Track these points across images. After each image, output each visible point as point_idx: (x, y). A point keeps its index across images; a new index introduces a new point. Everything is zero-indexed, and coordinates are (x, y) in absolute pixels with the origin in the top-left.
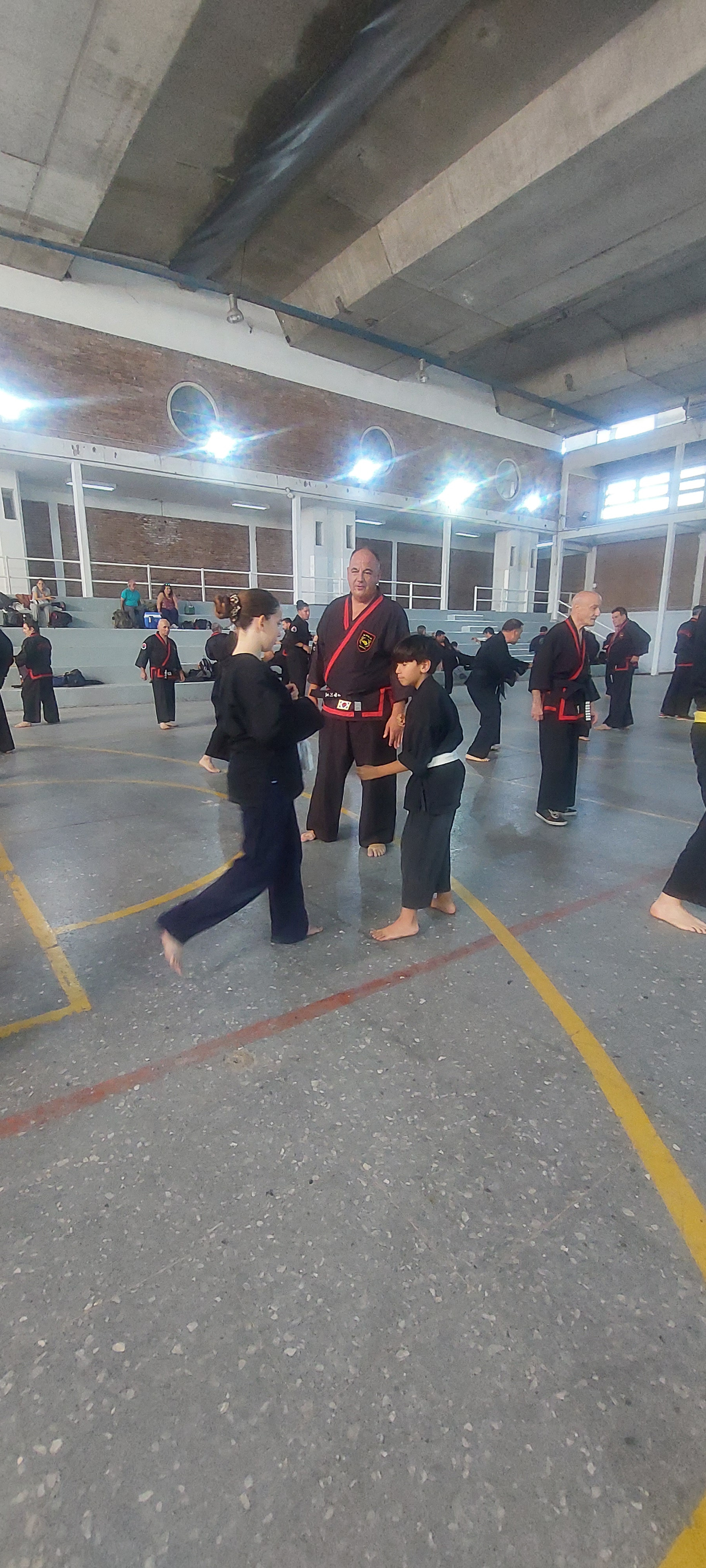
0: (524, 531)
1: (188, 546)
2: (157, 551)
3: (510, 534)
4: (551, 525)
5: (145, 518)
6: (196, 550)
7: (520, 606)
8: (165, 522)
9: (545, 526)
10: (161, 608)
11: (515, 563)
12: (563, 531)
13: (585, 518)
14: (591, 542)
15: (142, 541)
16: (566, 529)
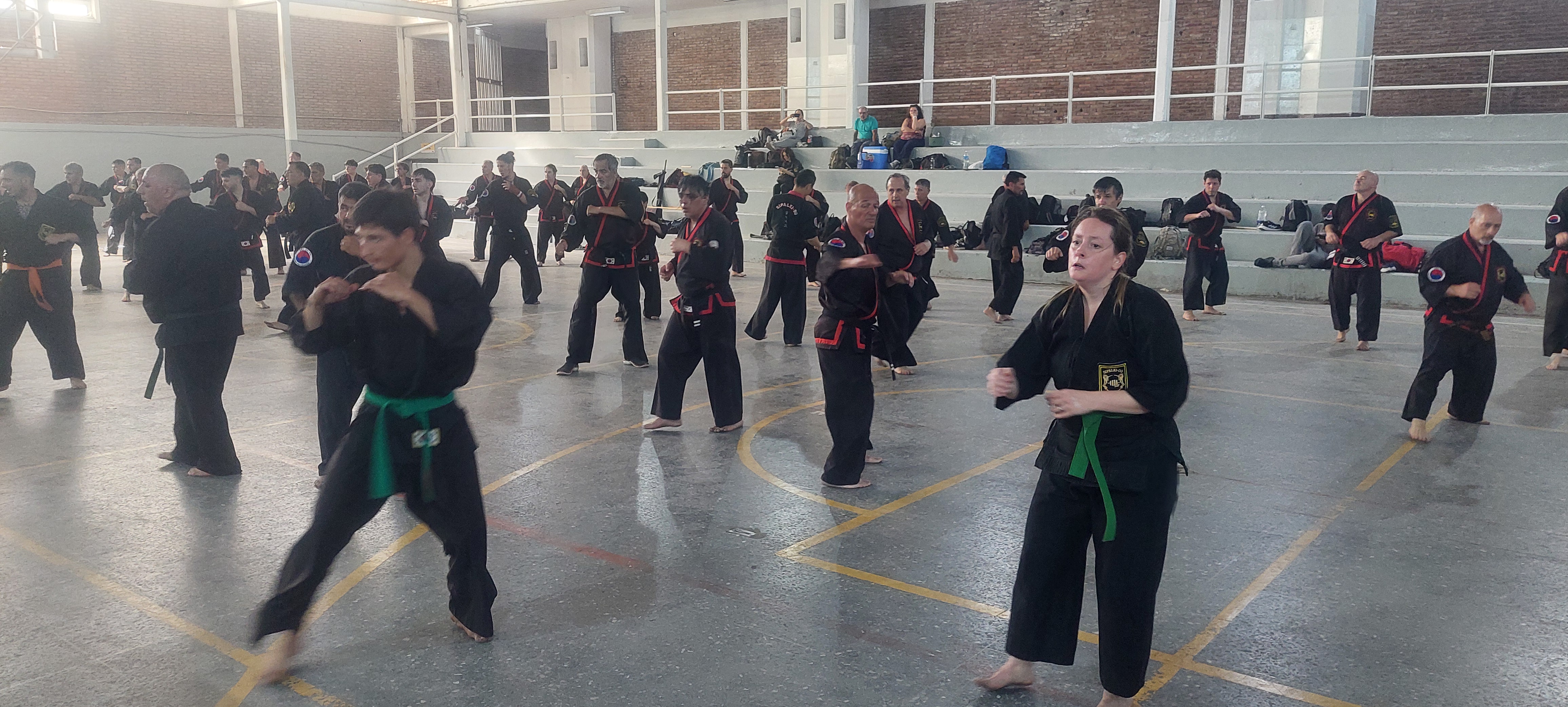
5: (1039, 1)
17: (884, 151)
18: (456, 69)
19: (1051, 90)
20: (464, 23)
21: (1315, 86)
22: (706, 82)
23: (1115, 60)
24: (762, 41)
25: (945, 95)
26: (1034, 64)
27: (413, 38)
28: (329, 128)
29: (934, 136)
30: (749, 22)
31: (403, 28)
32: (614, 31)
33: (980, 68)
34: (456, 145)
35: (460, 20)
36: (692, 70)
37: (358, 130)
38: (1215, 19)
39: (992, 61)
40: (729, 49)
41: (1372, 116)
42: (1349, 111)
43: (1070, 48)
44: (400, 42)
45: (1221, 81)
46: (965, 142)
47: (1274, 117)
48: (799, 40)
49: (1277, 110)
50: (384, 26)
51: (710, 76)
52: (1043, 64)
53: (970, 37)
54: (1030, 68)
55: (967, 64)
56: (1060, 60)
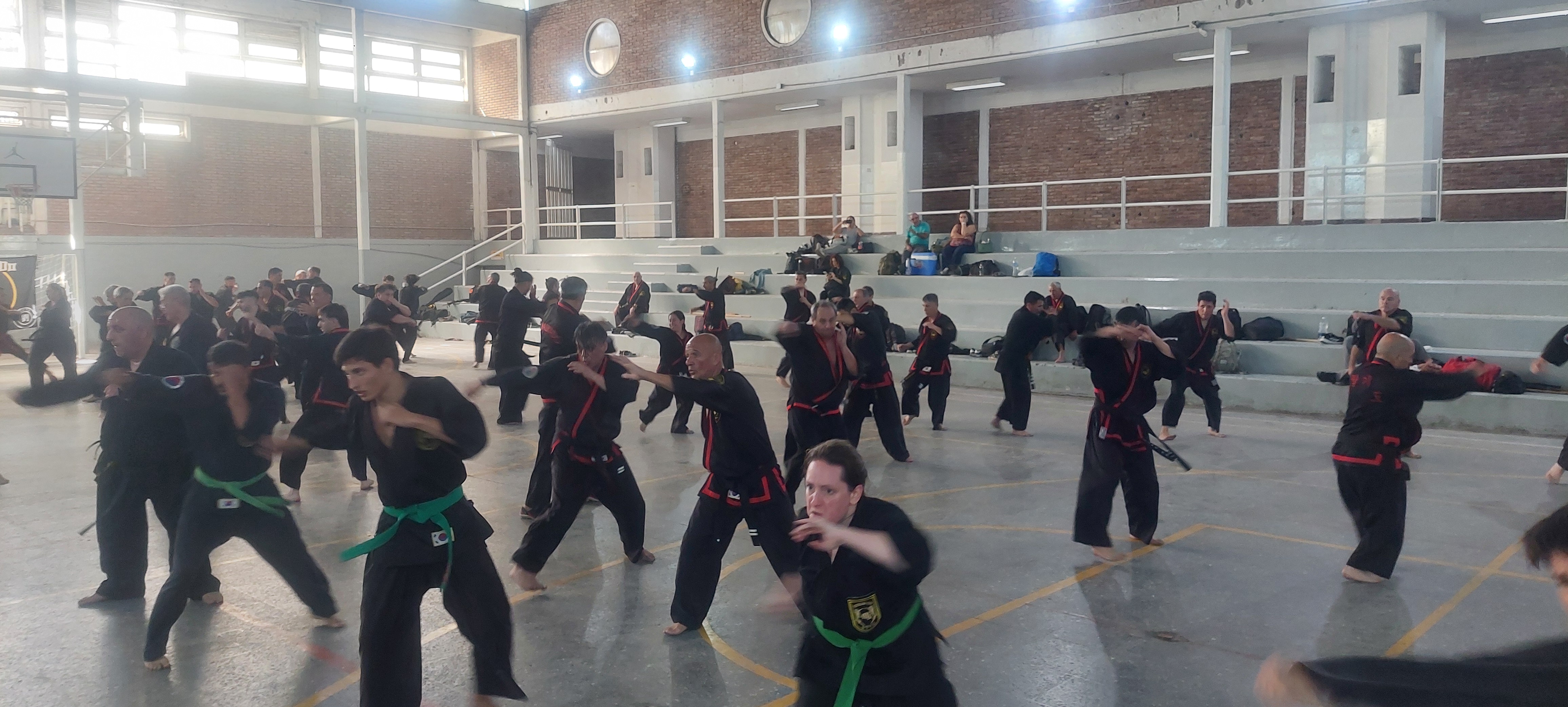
1: (1160, 134)
2: (1109, 150)
5: (1094, 106)
6: (1173, 138)
8: (1127, 103)
15: (1089, 138)
17: (934, 258)
18: (525, 179)
19: (1107, 194)
20: (534, 136)
21: (1381, 189)
22: (766, 189)
23: (1174, 164)
24: (819, 148)
25: (1000, 199)
26: (1090, 168)
27: (487, 150)
28: (404, 237)
29: (983, 242)
30: (807, 130)
31: (478, 141)
32: (679, 140)
33: (1035, 172)
34: (524, 252)
35: (530, 133)
36: (752, 178)
37: (432, 238)
38: (1276, 121)
39: (1047, 165)
40: (788, 157)
41: (1443, 222)
42: (1419, 216)
43: (1127, 151)
44: (474, 153)
45: (1285, 184)
46: (1017, 248)
47: (1339, 222)
48: (853, 147)
49: (1342, 214)
50: (460, 140)
51: (769, 184)
52: (1099, 168)
53: (1025, 142)
54: (1087, 172)
55: (1023, 169)
56: (1116, 164)
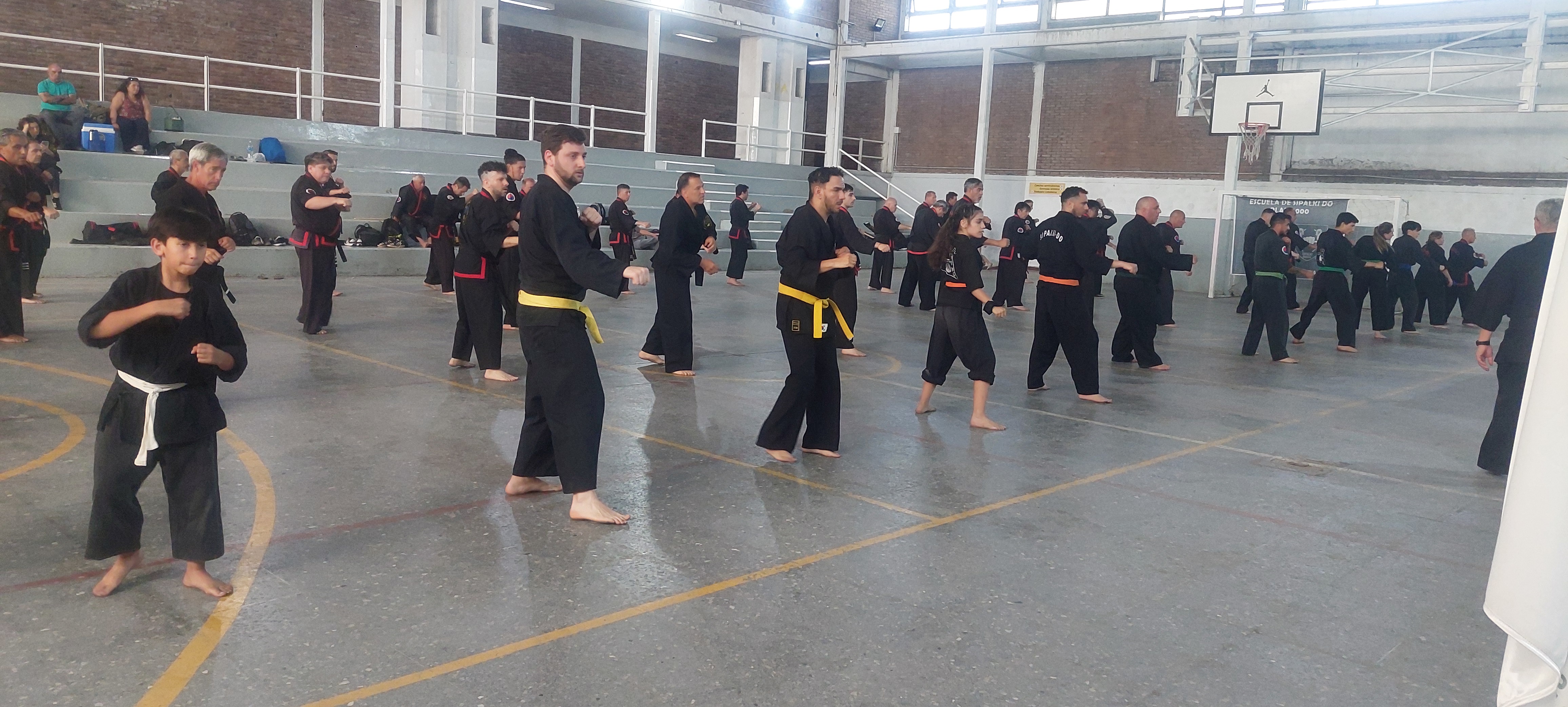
0: (782, 39)
3: (760, 43)
4: (826, 35)
7: (779, 153)
9: (817, 35)
10: (118, 117)
11: (770, 86)
12: (845, 44)
13: (879, 29)
14: (890, 64)
16: (849, 42)
47: (445, 132)
49: (446, 126)
